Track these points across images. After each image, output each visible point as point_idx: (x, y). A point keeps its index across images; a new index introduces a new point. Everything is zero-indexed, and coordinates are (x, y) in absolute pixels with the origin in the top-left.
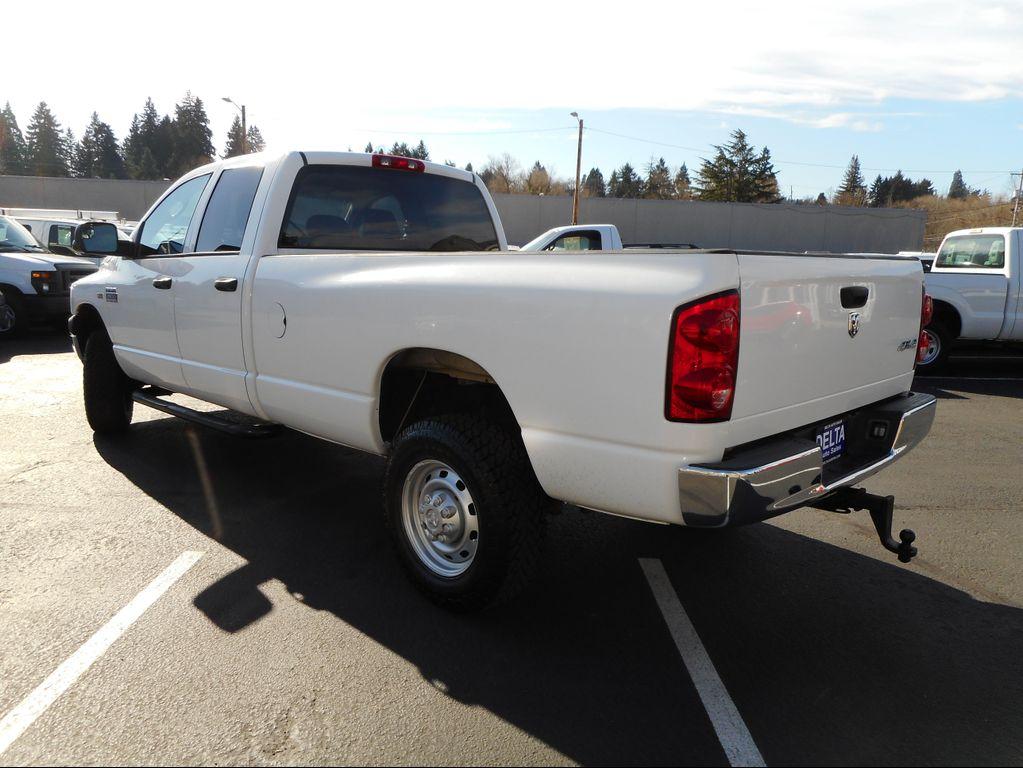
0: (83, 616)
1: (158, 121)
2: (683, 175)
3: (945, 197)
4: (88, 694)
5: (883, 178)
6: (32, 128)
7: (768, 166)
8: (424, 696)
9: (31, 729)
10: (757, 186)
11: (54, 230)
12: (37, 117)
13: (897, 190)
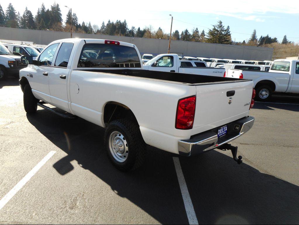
0: (24, 169)
1: (46, 10)
2: (203, 34)
3: (281, 43)
4: (25, 191)
5: (263, 37)
6: (7, 11)
7: (229, 31)
8: (112, 194)
9: (11, 200)
10: (225, 38)
11: (15, 48)
12: (9, 8)
13: (267, 41)
